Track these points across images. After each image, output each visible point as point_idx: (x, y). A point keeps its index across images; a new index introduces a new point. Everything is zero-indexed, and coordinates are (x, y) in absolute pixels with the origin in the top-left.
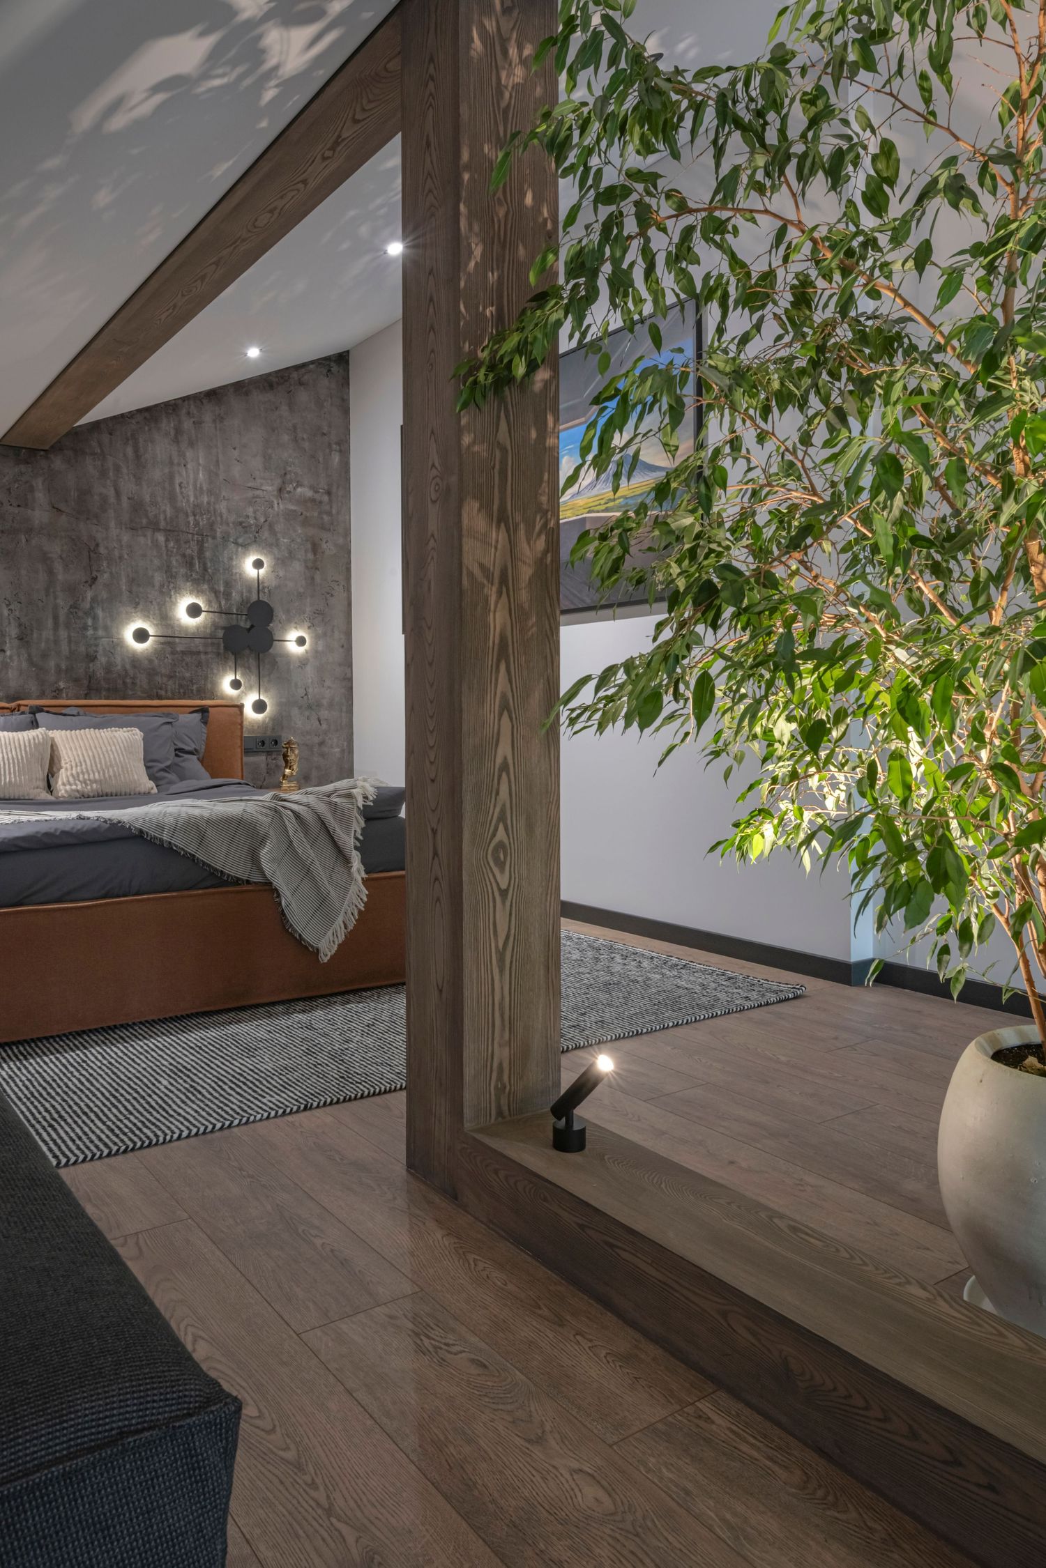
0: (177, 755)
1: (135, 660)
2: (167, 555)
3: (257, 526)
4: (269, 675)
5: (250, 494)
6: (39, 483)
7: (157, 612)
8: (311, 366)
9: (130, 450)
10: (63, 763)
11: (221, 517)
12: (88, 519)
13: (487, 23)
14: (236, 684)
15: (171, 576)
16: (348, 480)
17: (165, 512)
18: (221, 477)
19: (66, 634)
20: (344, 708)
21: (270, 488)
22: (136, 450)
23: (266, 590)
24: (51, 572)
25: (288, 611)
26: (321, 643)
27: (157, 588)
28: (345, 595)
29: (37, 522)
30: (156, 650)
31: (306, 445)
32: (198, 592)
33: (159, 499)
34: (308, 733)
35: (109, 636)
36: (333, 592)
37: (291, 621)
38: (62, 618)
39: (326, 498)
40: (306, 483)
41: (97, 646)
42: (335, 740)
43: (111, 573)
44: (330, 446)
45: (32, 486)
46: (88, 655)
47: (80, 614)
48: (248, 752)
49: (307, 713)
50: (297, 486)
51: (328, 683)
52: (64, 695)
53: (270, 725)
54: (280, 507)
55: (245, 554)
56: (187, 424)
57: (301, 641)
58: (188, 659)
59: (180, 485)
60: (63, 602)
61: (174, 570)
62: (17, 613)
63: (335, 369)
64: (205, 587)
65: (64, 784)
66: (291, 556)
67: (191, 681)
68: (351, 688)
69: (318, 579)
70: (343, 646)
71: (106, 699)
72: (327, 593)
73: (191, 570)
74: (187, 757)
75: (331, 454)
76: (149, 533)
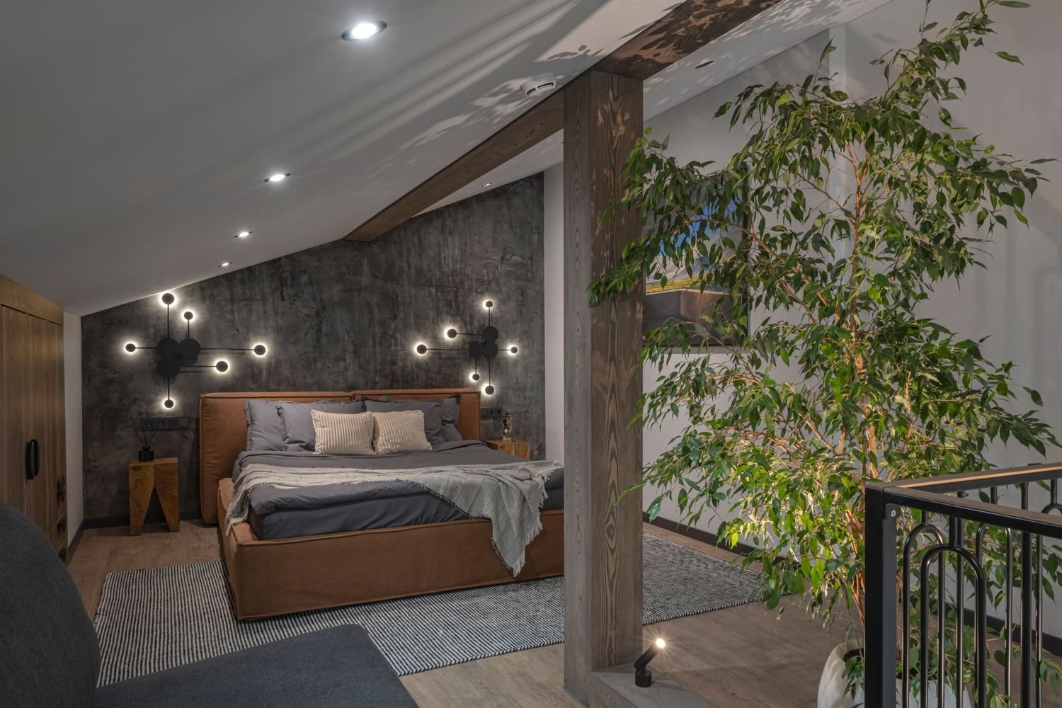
0: (442, 424)
1: (418, 364)
2: (437, 301)
3: (489, 281)
4: (496, 370)
5: (485, 262)
6: (365, 261)
7: (431, 335)
8: (521, 182)
9: (416, 239)
10: (380, 432)
11: (468, 276)
12: (392, 281)
13: (606, 108)
14: (476, 377)
15: (439, 313)
16: (542, 250)
17: (435, 275)
18: (468, 253)
19: (380, 349)
20: (540, 390)
21: (496, 258)
22: (419, 238)
23: (493, 320)
24: (371, 313)
25: (507, 332)
26: (526, 350)
27: (431, 320)
28: (540, 321)
29: (364, 284)
30: (430, 357)
31: (518, 230)
32: (454, 322)
33: (433, 267)
34: (518, 405)
35: (404, 350)
36: (533, 319)
37: (510, 336)
38: (378, 339)
39: (529, 262)
40: (518, 254)
41: (396, 356)
42: (534, 410)
43: (405, 313)
44: (532, 230)
45: (361, 263)
46: (392, 362)
47: (387, 337)
48: (483, 417)
49: (517, 394)
50: (513, 255)
51: (529, 375)
52: (379, 385)
53: (496, 401)
54: (502, 268)
55: (482, 298)
56: (449, 222)
57: (514, 350)
58: (448, 362)
59: (444, 258)
60: (378, 331)
61: (441, 309)
62: (353, 338)
63: (535, 183)
64: (459, 319)
65: (382, 446)
66: (509, 297)
67: (450, 377)
68: (544, 378)
69: (524, 310)
70: (539, 352)
71: (402, 388)
72: (530, 320)
73: (450, 309)
74: (448, 425)
75: (532, 236)
76: (426, 289)
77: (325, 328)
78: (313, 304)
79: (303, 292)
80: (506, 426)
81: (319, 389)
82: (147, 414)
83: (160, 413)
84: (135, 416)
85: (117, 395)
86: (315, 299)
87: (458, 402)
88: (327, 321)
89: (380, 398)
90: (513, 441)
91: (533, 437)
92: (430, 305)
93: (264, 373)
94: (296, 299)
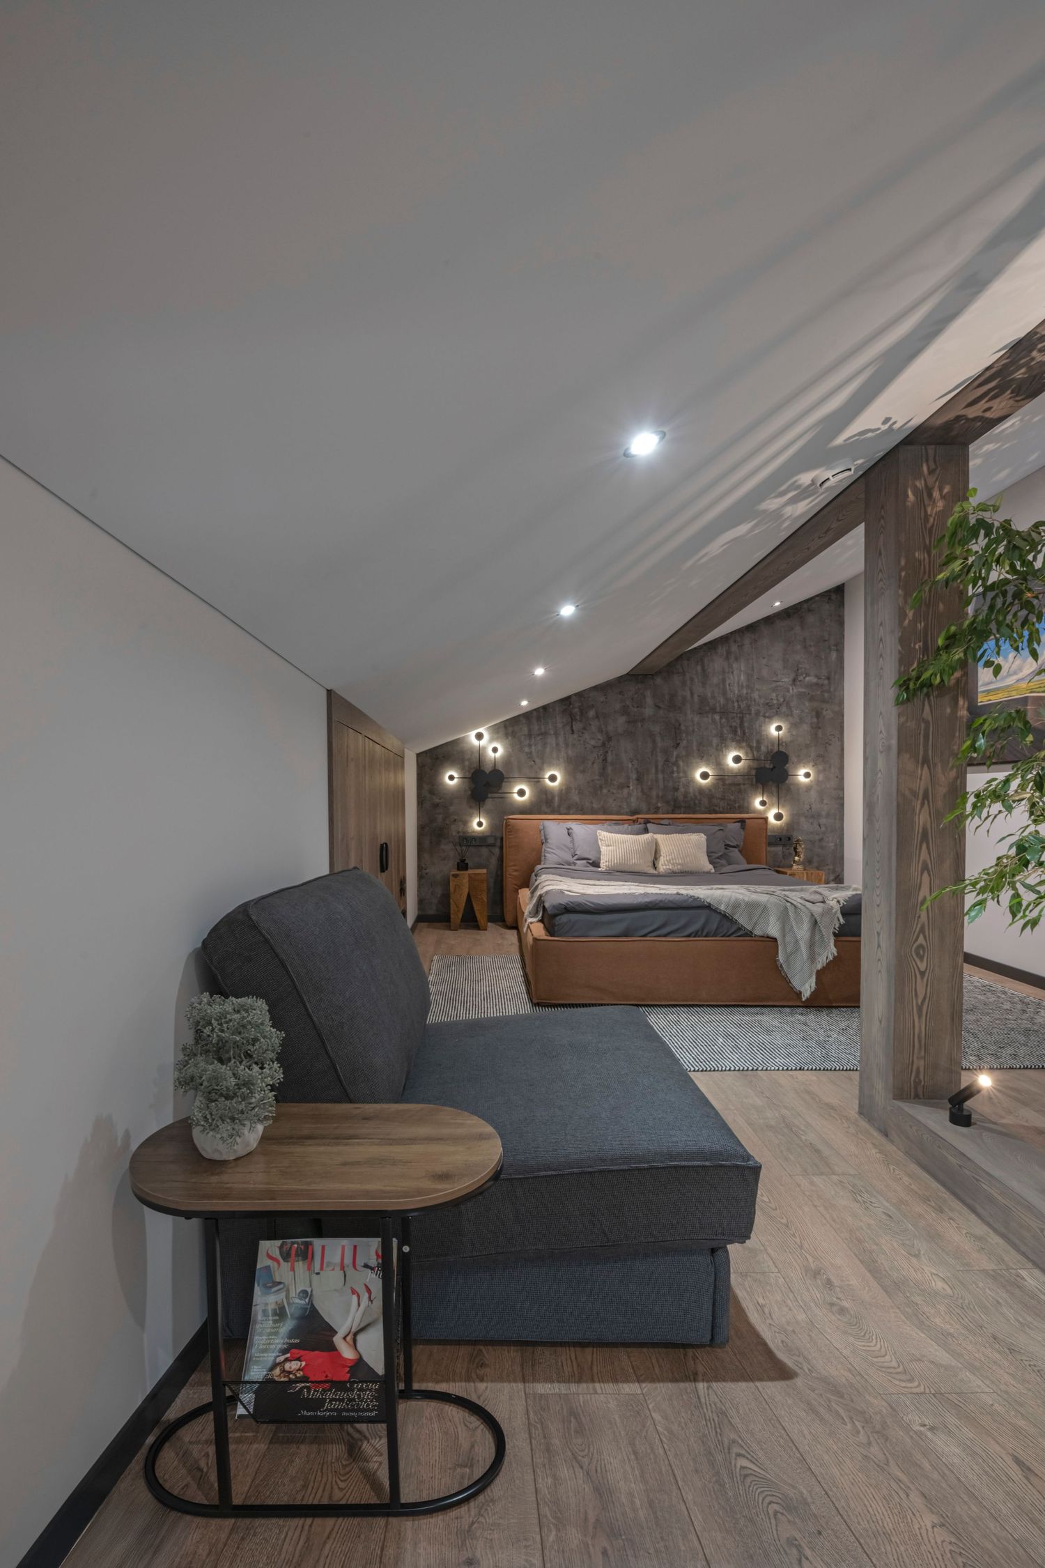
0: (726, 848)
1: (701, 791)
2: (721, 727)
3: (778, 704)
4: (786, 796)
5: (774, 685)
6: (648, 693)
7: (715, 761)
8: (817, 598)
9: (699, 668)
10: (662, 853)
11: (755, 701)
12: (675, 710)
14: (764, 803)
15: (723, 739)
16: (842, 668)
17: (719, 701)
18: (756, 677)
19: (662, 776)
20: (837, 817)
21: (786, 680)
22: (703, 667)
23: (784, 744)
24: (654, 742)
25: (799, 757)
26: (821, 775)
27: (715, 747)
28: (840, 743)
29: (647, 715)
30: (714, 783)
31: (813, 649)
32: (739, 748)
33: (716, 695)
34: (812, 834)
35: (686, 776)
36: (831, 742)
37: (801, 761)
38: (660, 767)
39: (826, 682)
40: (813, 674)
41: (679, 782)
42: (831, 838)
43: (688, 741)
44: (829, 647)
45: (645, 695)
46: (674, 788)
47: (670, 765)
48: (772, 844)
49: (811, 821)
50: (806, 676)
51: (825, 801)
52: (661, 811)
53: (785, 828)
54: (794, 691)
55: (770, 723)
56: (734, 648)
57: (808, 775)
58: (733, 788)
59: (729, 685)
60: (660, 759)
61: (725, 736)
62: (636, 765)
63: (833, 597)
64: (744, 744)
65: (663, 865)
66: (802, 720)
67: (736, 803)
68: (843, 804)
69: (820, 734)
70: (837, 777)
71: (684, 813)
72: (828, 743)
73: (736, 735)
74: (730, 849)
75: (830, 653)
76: (710, 716)
77: (609, 759)
78: (599, 736)
79: (590, 725)
80: (797, 854)
81: (605, 813)
82: (464, 833)
83: (474, 832)
84: (454, 834)
85: (441, 816)
86: (600, 731)
87: (743, 827)
88: (612, 751)
89: (663, 822)
90: (805, 870)
91: (828, 867)
92: (714, 732)
93: (557, 799)
94: (584, 731)
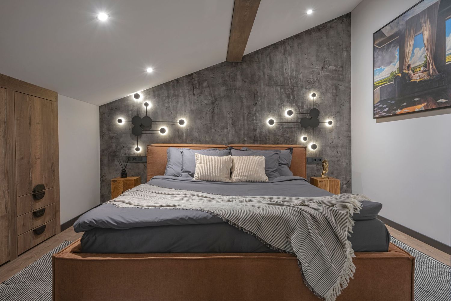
1: (269, 131)
2: (281, 94)
3: (313, 81)
4: (318, 135)
5: (311, 70)
6: (239, 73)
7: (277, 114)
8: (335, 20)
9: (268, 59)
10: (235, 168)
11: (300, 79)
12: (254, 84)
14: (305, 139)
15: (282, 101)
16: (350, 61)
17: (280, 79)
18: (301, 65)
19: (247, 122)
20: (348, 148)
21: (319, 67)
23: (317, 105)
24: (242, 102)
25: (325, 112)
26: (339, 123)
27: (277, 106)
28: (349, 105)
29: (238, 86)
30: (277, 127)
31: (333, 50)
32: (292, 106)
33: (278, 75)
34: (333, 157)
35: (261, 123)
36: (344, 104)
37: (326, 115)
38: (246, 117)
39: (341, 69)
40: (333, 64)
41: (257, 126)
42: (344, 160)
43: (262, 101)
44: (343, 49)
45: (236, 74)
46: (254, 129)
47: (251, 115)
48: (309, 163)
49: (332, 149)
50: (329, 66)
51: (340, 138)
52: (246, 143)
53: (318, 153)
54: (322, 74)
55: (309, 92)
56: (288, 48)
57: (330, 123)
58: (288, 130)
59: (285, 69)
60: (246, 112)
61: (283, 99)
62: (232, 116)
63: (345, 20)
64: (294, 104)
66: (327, 91)
67: (289, 138)
68: (351, 140)
69: (337, 99)
70: (347, 124)
71: (260, 144)
72: (341, 105)
73: (289, 99)
74: (283, 166)
75: (343, 53)
76: (274, 87)
77: (216, 111)
78: (210, 98)
79: (204, 91)
80: (324, 169)
81: (213, 144)
82: (128, 154)
83: (134, 154)
84: (123, 155)
85: (115, 144)
86: (211, 95)
87: (291, 153)
88: (217, 107)
89: (242, 149)
90: (329, 178)
91: (343, 176)
92: (277, 97)
93: (185, 135)
94: (201, 95)
